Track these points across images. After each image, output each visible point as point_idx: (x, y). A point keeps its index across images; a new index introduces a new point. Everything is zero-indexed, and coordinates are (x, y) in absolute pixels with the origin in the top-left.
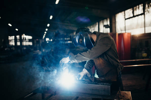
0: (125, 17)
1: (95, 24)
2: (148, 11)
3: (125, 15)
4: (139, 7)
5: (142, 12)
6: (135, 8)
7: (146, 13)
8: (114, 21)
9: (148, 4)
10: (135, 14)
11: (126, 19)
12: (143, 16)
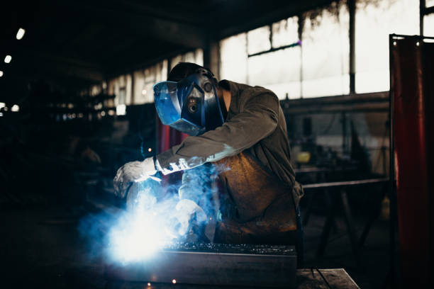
0: (247, 51)
1: (158, 66)
2: (310, 37)
3: (247, 45)
4: (286, 25)
5: (296, 40)
6: (275, 26)
7: (304, 42)
8: (214, 60)
9: (313, 17)
10: (276, 45)
12: (297, 48)
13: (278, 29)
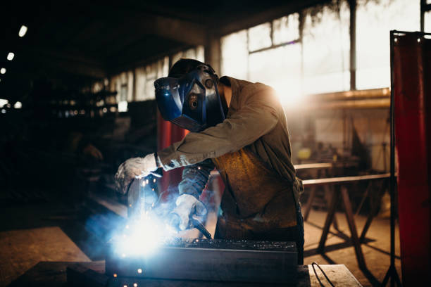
0: (248, 48)
1: (159, 63)
2: (311, 34)
3: (248, 42)
4: (287, 22)
5: (297, 36)
6: (276, 23)
7: (305, 39)
8: (215, 57)
9: (313, 14)
10: (277, 42)
11: (250, 53)
12: (298, 45)
13: (279, 26)
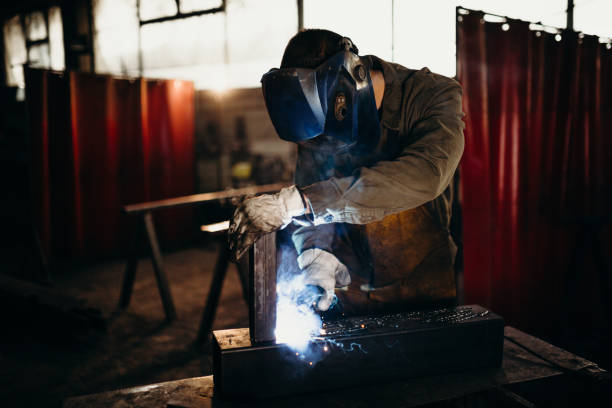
0: (138, 15)
3: (138, 5)
5: (218, 2)
7: (230, 7)
10: (185, 9)
11: (142, 23)
12: (219, 15)
